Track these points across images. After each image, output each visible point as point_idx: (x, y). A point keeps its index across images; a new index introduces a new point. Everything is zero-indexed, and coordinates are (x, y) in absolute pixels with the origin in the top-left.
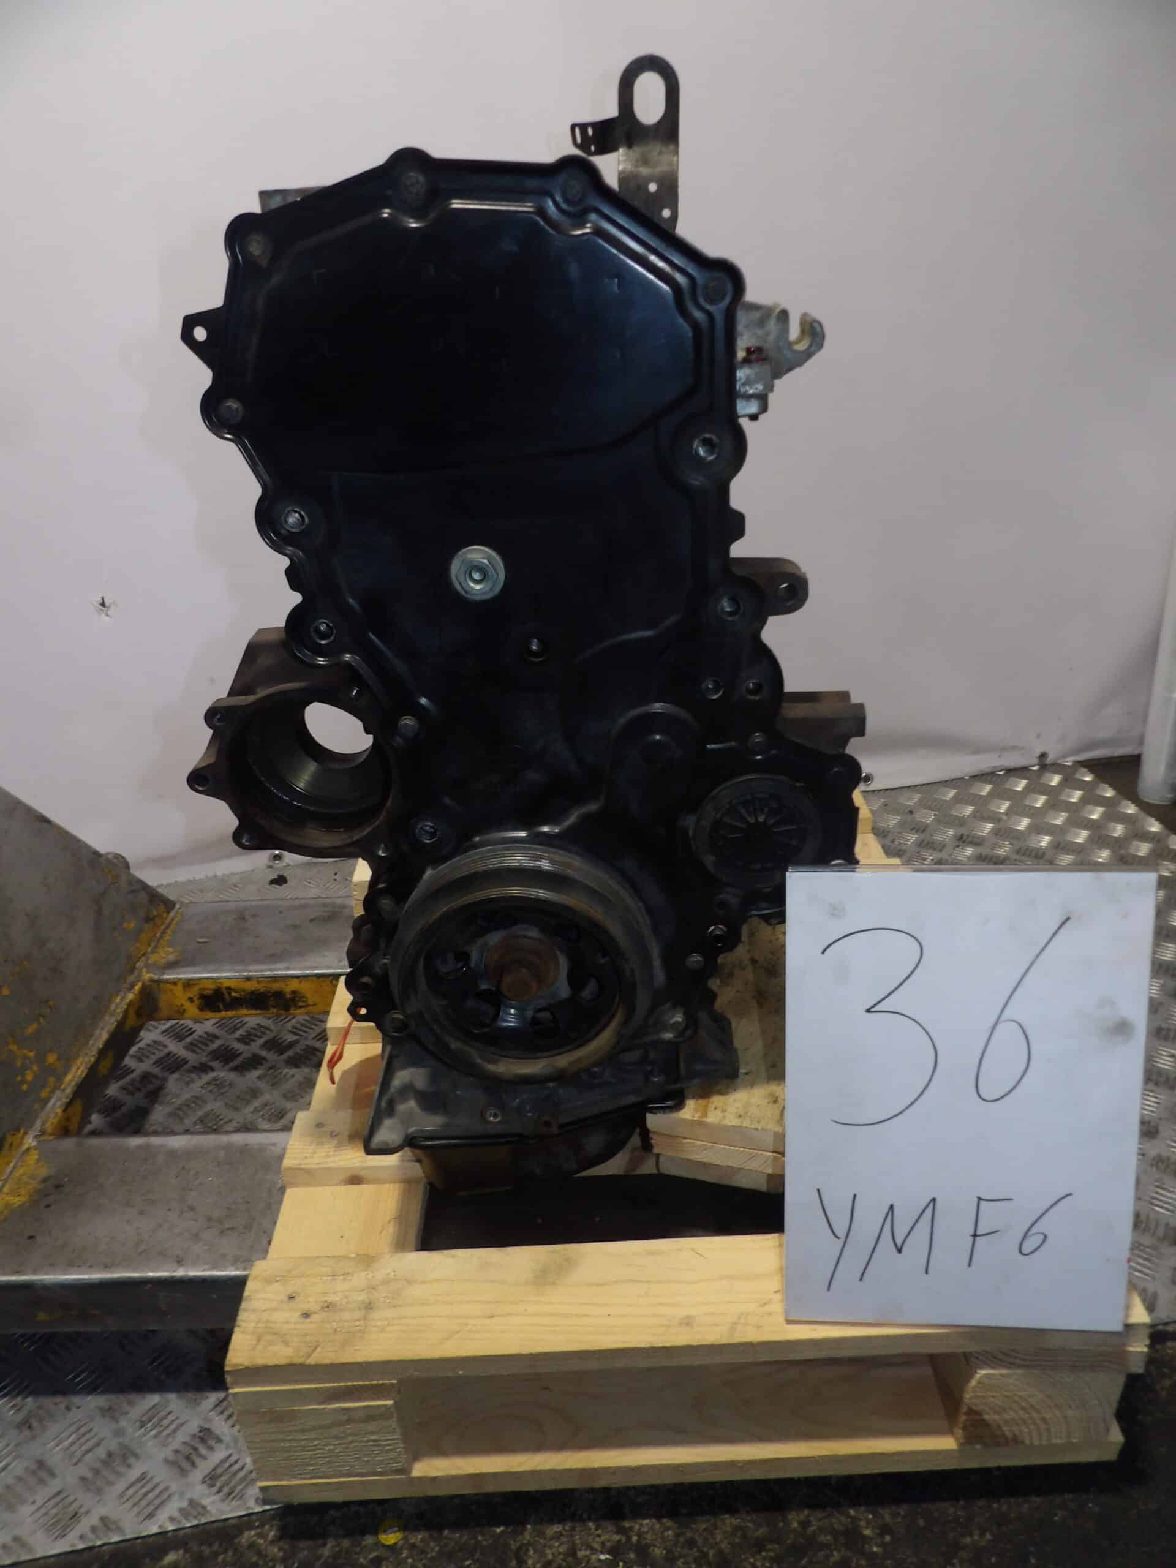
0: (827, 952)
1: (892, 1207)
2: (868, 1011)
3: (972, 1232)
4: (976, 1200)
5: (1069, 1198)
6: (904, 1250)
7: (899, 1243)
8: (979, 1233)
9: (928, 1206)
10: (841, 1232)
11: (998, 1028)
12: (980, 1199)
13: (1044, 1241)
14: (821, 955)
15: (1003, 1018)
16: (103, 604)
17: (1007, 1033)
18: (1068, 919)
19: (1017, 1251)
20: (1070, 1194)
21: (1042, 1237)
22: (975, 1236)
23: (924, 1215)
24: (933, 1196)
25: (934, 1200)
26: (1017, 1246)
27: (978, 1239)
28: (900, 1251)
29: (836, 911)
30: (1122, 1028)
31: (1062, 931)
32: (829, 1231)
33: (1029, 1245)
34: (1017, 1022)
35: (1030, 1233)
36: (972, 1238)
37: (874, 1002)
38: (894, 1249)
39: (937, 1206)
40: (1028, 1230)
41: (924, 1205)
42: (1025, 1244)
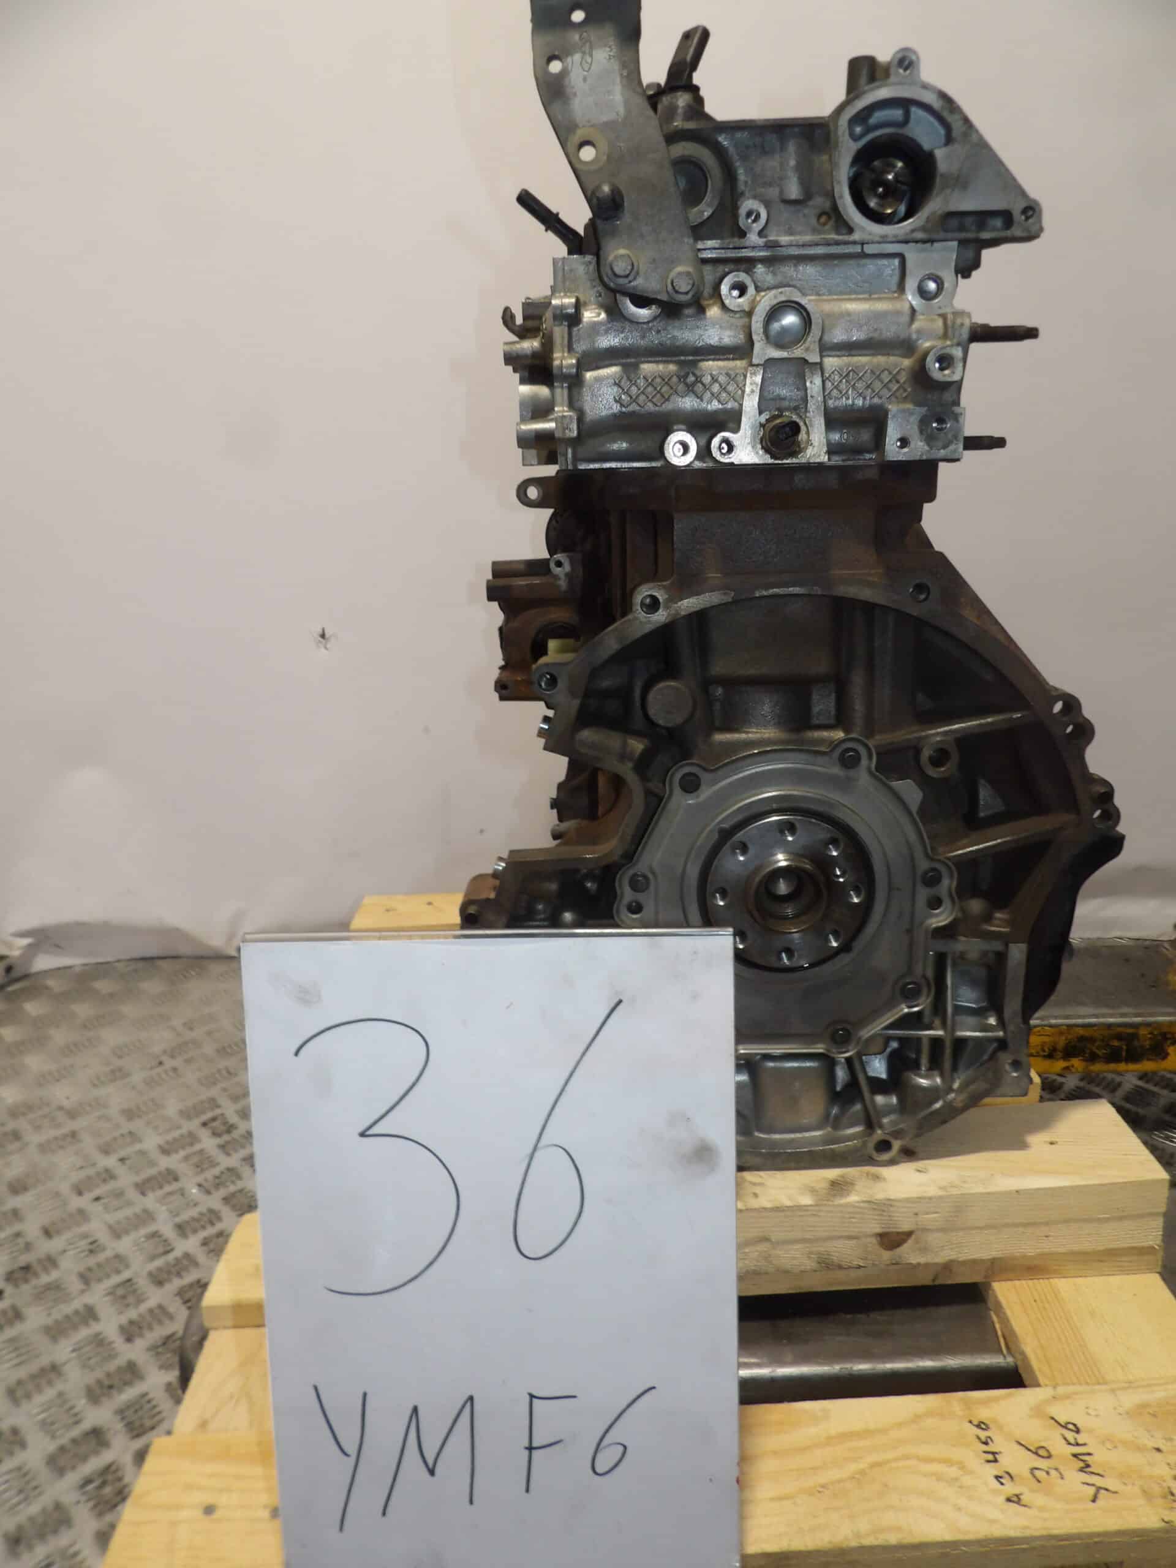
0: (302, 1052)
1: (415, 1410)
2: (363, 1135)
3: (527, 1444)
4: (528, 1398)
5: (653, 1390)
6: (438, 1470)
7: (430, 1463)
8: (535, 1444)
9: (463, 1406)
10: (351, 1448)
11: (537, 1154)
12: (532, 1396)
13: (624, 1454)
14: (295, 1057)
15: (543, 1142)
16: (323, 636)
17: (550, 1162)
18: (619, 1003)
19: (591, 1472)
20: (654, 1388)
21: (621, 1449)
22: (530, 1448)
23: (460, 1420)
24: (470, 1394)
25: (471, 1398)
26: (589, 1465)
27: (535, 1453)
28: (432, 1472)
29: (306, 996)
30: (703, 1153)
31: (614, 1018)
32: (335, 1445)
33: (604, 1463)
34: (564, 1149)
35: (605, 1442)
36: (527, 1452)
37: (372, 1121)
38: (424, 1469)
39: (477, 1407)
40: (601, 1440)
41: (459, 1406)
42: (599, 1456)
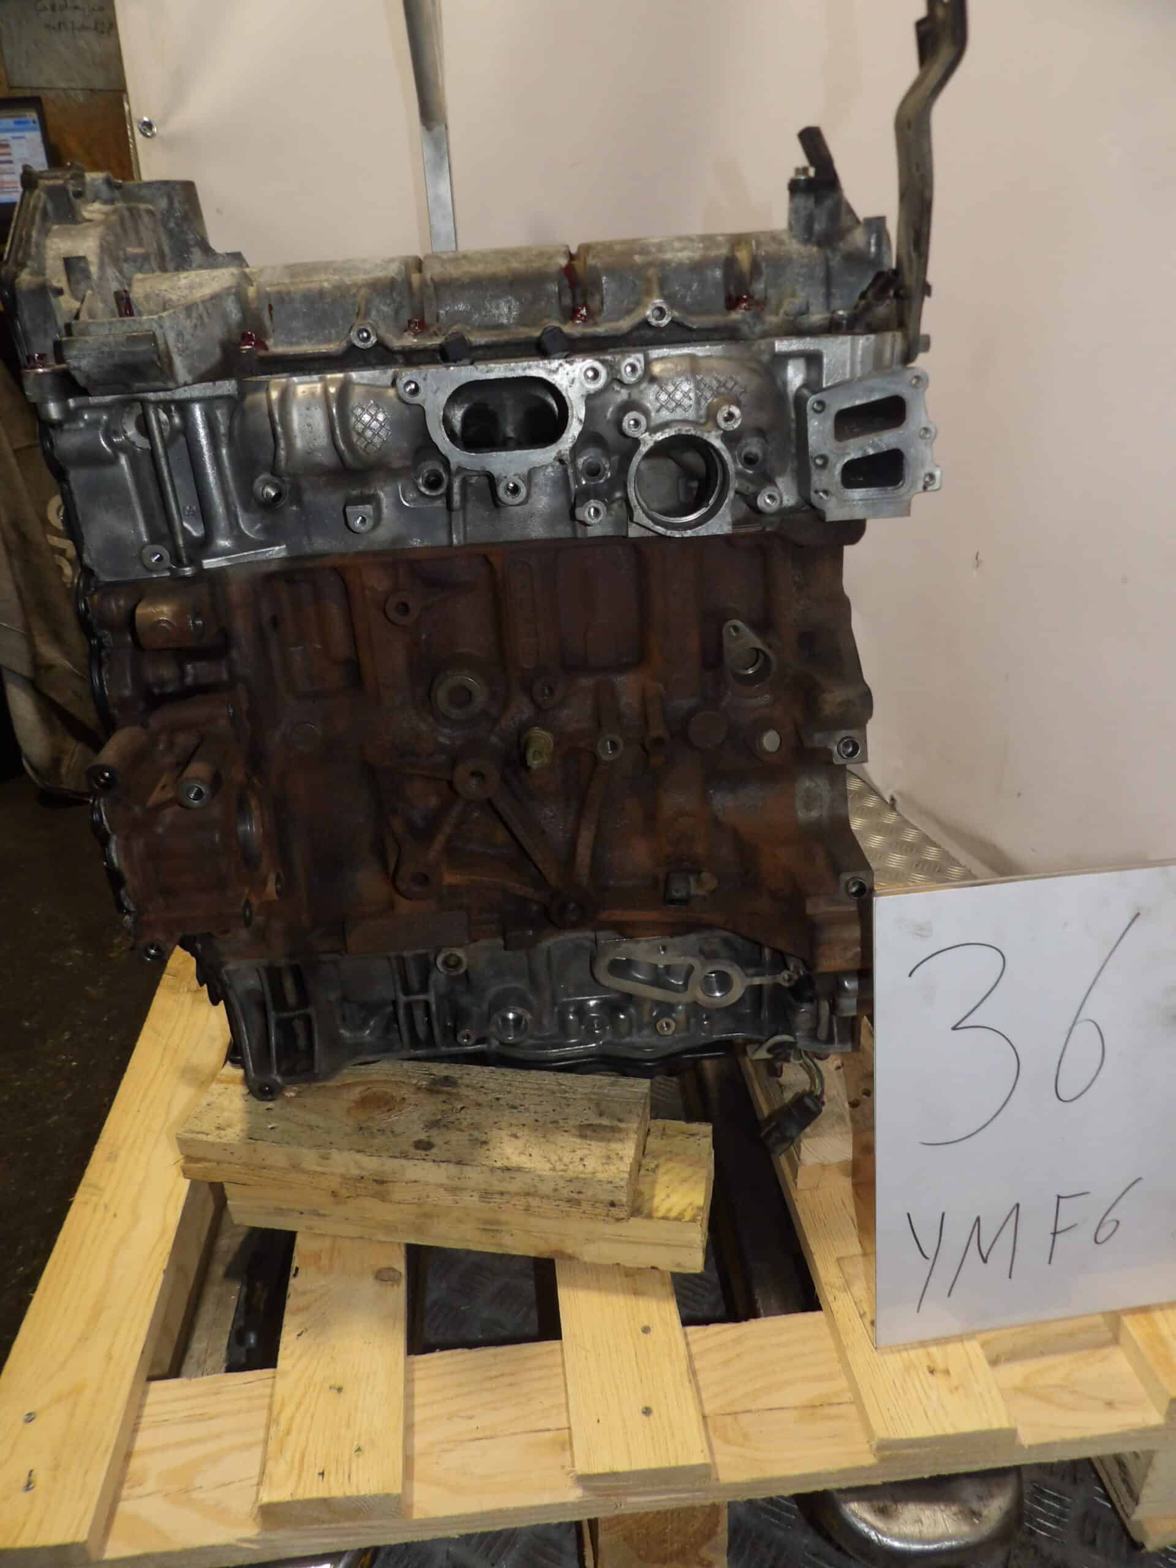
0: (915, 974)
1: (978, 1219)
2: (954, 1028)
3: (1052, 1231)
4: (1056, 1198)
5: (1140, 1181)
6: (989, 1259)
7: (985, 1254)
8: (1058, 1230)
9: (1011, 1213)
10: (930, 1253)
11: (1076, 1028)
12: (1059, 1197)
13: (1117, 1226)
14: (909, 978)
15: (1081, 1017)
17: (1083, 1032)
18: (1138, 915)
19: (1093, 1242)
20: (1141, 1179)
21: (1116, 1223)
22: (1055, 1234)
23: (1010, 1220)
24: (1017, 1202)
25: (1017, 1205)
26: (1093, 1238)
27: (1057, 1236)
28: (985, 1261)
29: (922, 932)
31: (1134, 925)
32: (919, 1252)
33: (1103, 1235)
34: (1095, 1024)
35: (1106, 1220)
36: (1052, 1236)
37: (960, 1019)
38: (980, 1258)
39: (1020, 1209)
40: (1103, 1218)
41: (1008, 1213)
42: (1100, 1232)
